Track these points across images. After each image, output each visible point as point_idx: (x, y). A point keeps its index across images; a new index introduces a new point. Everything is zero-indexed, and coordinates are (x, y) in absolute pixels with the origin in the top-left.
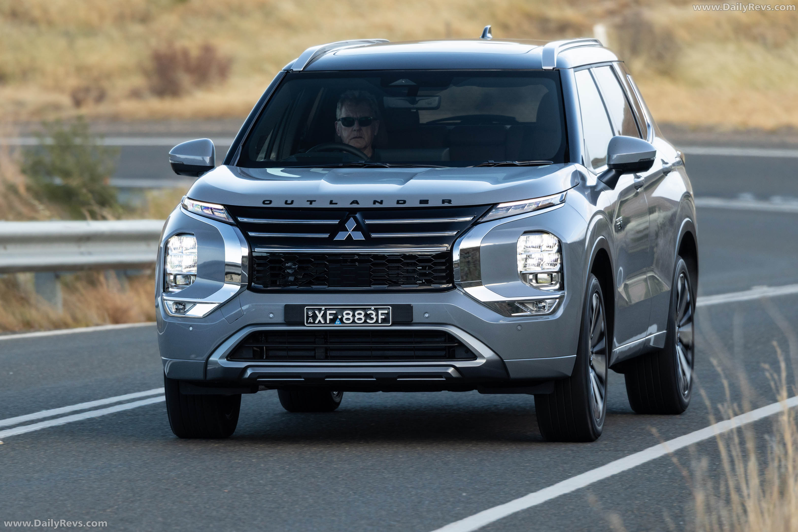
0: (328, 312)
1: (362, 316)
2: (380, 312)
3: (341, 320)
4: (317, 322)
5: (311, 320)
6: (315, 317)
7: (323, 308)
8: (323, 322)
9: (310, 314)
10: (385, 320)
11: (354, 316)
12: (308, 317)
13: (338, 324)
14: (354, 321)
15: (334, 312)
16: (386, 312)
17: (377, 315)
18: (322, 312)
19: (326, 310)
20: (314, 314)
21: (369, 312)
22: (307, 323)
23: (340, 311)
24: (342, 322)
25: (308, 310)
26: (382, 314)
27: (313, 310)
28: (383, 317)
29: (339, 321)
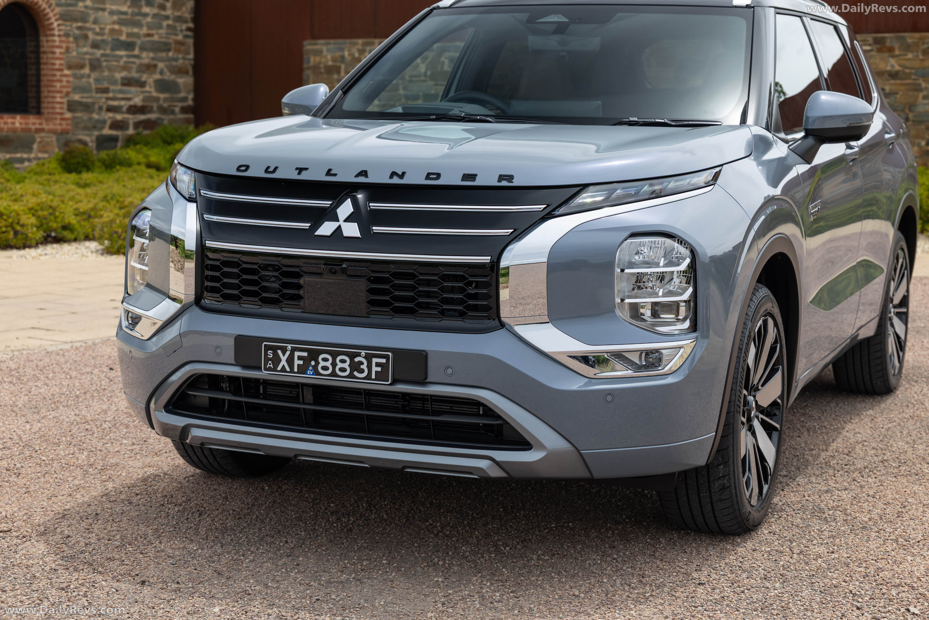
0: (297, 354)
1: (346, 365)
2: (375, 360)
3: (315, 368)
4: (279, 368)
5: (270, 365)
6: (277, 360)
8: (288, 369)
9: (270, 354)
10: (380, 376)
11: (334, 365)
12: (267, 360)
13: (310, 375)
14: (334, 374)
15: (305, 354)
16: (384, 361)
17: (369, 367)
18: (288, 353)
19: (293, 350)
20: (276, 355)
21: (357, 359)
22: (266, 369)
23: (314, 355)
24: (317, 373)
25: (267, 348)
26: (378, 364)
27: (274, 349)
28: (379, 369)
29: (311, 370)
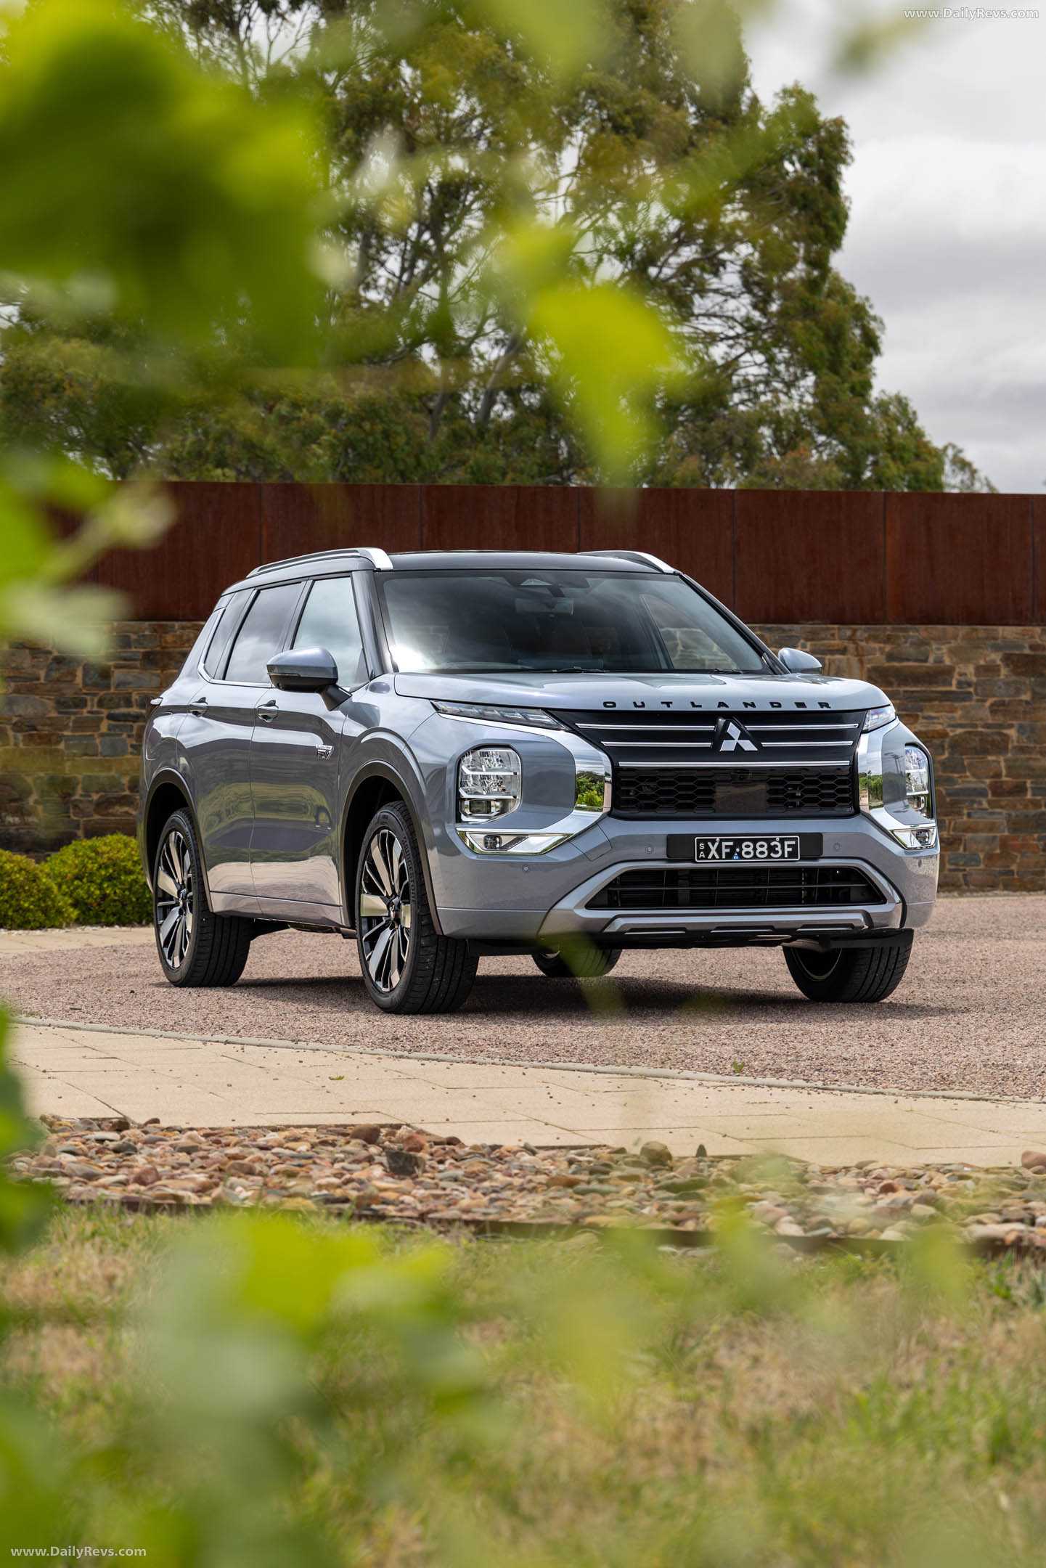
0: (724, 844)
1: (764, 849)
3: (740, 854)
4: (710, 857)
5: (702, 854)
6: (707, 850)
7: (718, 839)
8: (717, 857)
9: (702, 846)
10: (793, 854)
11: (755, 849)
12: (699, 851)
13: (736, 859)
14: (755, 857)
15: (731, 843)
16: (793, 843)
17: (783, 848)
18: (717, 844)
19: (721, 840)
20: (707, 846)
21: (772, 844)
22: (698, 859)
23: (738, 843)
24: (741, 857)
25: (699, 841)
26: (789, 846)
27: (705, 842)
28: (790, 849)
29: (736, 856)
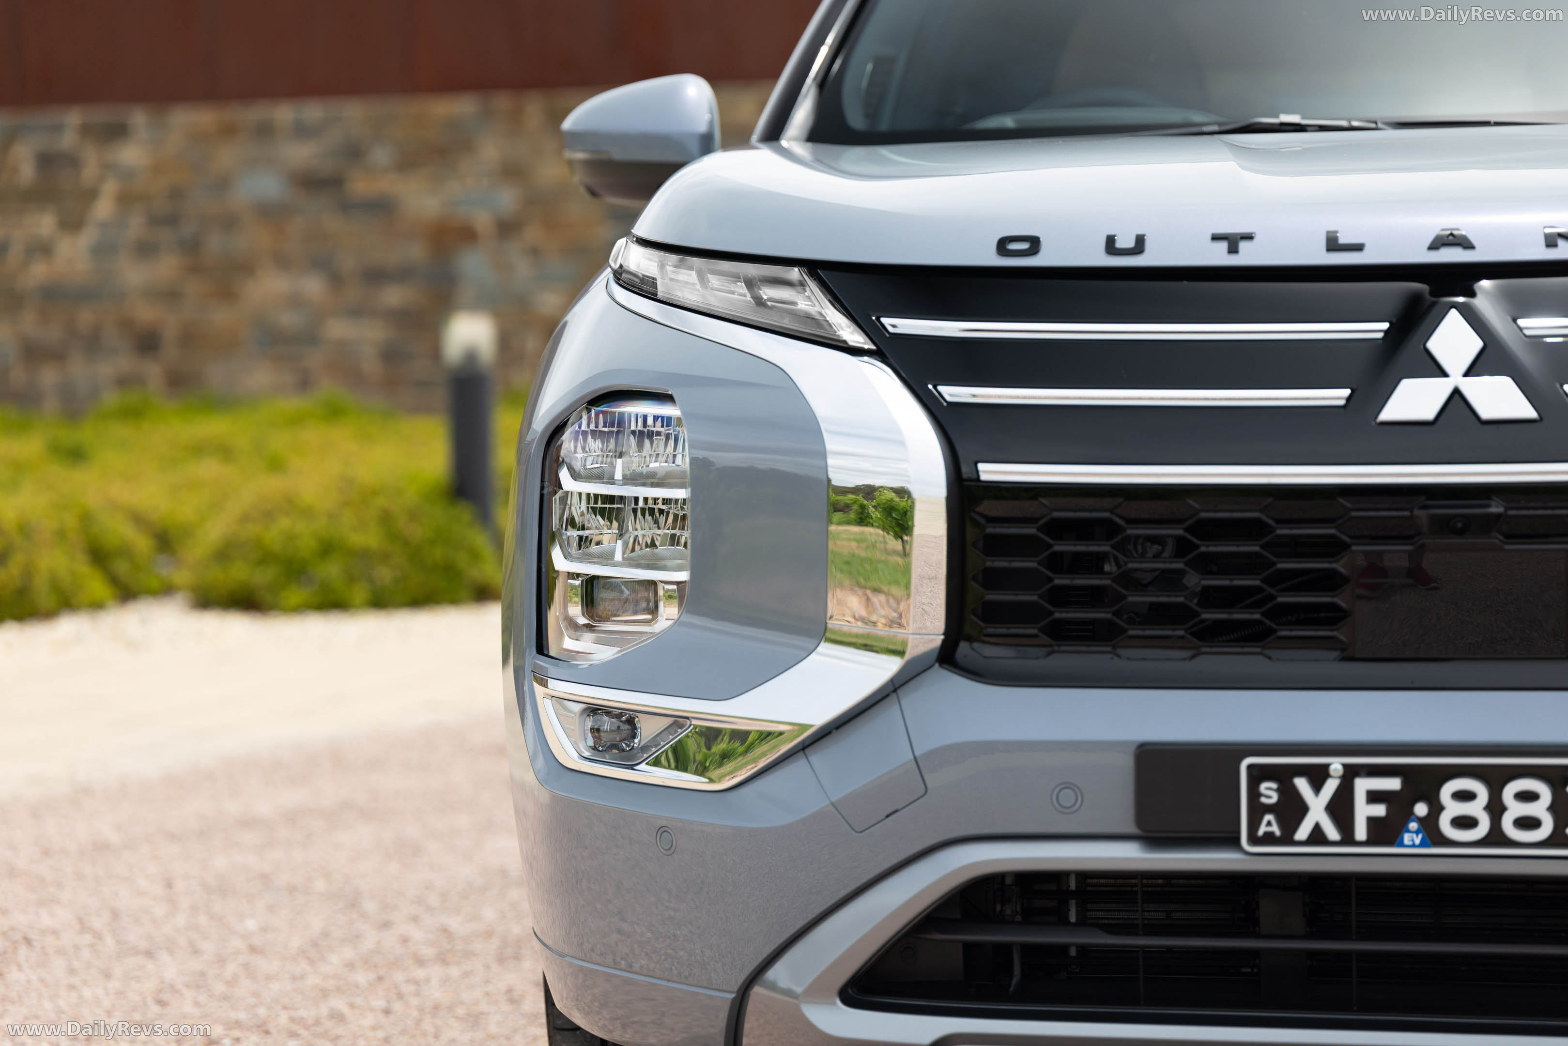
0: (1362, 785)
1: (1538, 809)
3: (1430, 826)
4: (1303, 832)
5: (1269, 824)
6: (1292, 810)
7: (1336, 765)
8: (1333, 834)
9: (1269, 792)
11: (1497, 808)
12: (1257, 811)
13: (1414, 846)
15: (1393, 784)
18: (1332, 784)
19: (1351, 773)
20: (1288, 793)
22: (1254, 839)
23: (1424, 782)
24: (1436, 838)
25: (1258, 775)
27: (1283, 775)
29: (1417, 832)
